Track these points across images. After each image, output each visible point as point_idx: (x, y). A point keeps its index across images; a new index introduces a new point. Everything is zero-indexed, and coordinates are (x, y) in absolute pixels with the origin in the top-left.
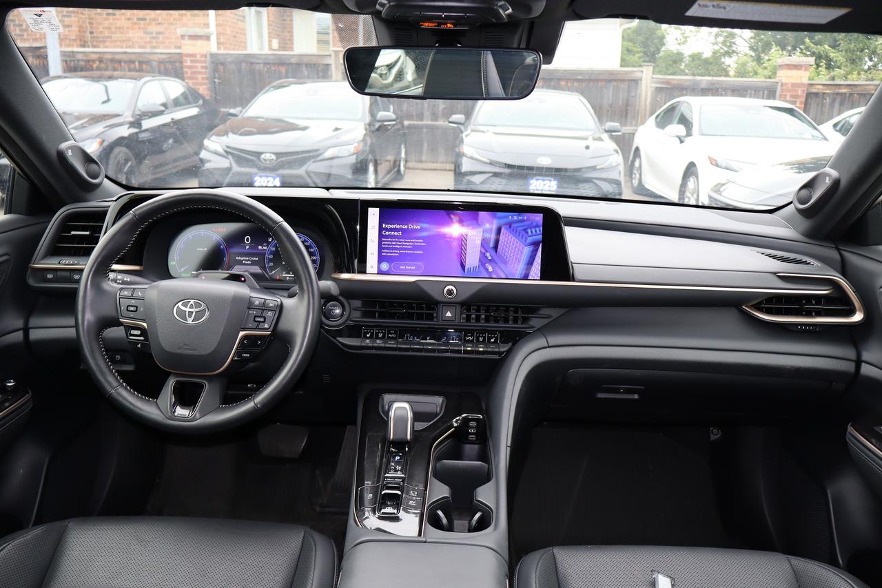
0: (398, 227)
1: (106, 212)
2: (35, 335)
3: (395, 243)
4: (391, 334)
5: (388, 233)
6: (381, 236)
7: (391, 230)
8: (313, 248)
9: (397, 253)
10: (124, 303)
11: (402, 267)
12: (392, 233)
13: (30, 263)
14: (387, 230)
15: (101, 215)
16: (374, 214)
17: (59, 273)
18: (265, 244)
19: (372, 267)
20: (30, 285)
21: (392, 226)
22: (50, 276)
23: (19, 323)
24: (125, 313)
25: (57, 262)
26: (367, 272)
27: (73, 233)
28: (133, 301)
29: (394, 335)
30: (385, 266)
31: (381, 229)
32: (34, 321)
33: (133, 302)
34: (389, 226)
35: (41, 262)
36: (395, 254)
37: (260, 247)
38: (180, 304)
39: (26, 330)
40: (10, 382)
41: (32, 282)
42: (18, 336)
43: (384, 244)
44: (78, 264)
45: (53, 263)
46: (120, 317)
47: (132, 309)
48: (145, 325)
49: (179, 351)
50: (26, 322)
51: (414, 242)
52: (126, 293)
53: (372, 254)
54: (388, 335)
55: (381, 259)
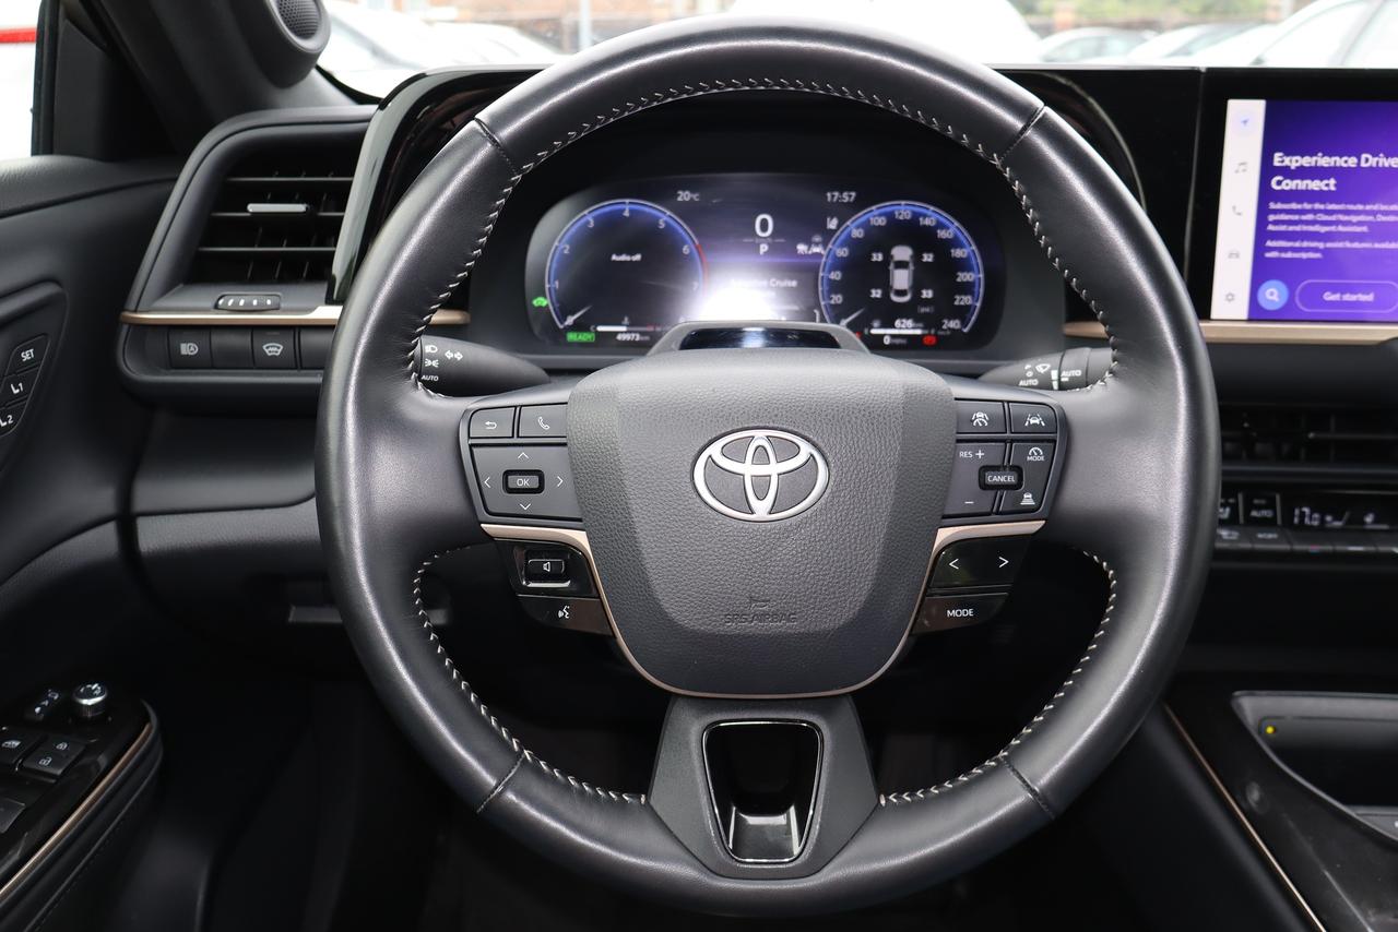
0: (1324, 161)
1: (358, 139)
2: (155, 535)
3: (1310, 217)
4: (1259, 508)
5: (1290, 185)
6: (1266, 195)
7: (1302, 173)
8: (961, 246)
9: (1315, 250)
10: (492, 463)
11: (1329, 297)
12: (1301, 184)
13: (122, 307)
14: (1287, 173)
15: (341, 149)
16: (1245, 120)
17: (219, 340)
18: (817, 239)
19: (1230, 297)
20: (128, 379)
21: (1307, 161)
22: (188, 349)
23: (104, 499)
24: (499, 500)
25: (210, 304)
26: (1213, 316)
27: (253, 208)
28: (523, 453)
29: (1267, 513)
30: (1273, 294)
31: (1268, 170)
32: (147, 493)
33: (523, 458)
34: (1294, 162)
35: (159, 304)
36: (1309, 252)
37: (802, 248)
38: (715, 450)
39: (126, 522)
40: (90, 695)
41: (133, 369)
42: (103, 540)
43: (1276, 223)
44: (276, 309)
45: (197, 307)
46: (482, 514)
47: (523, 482)
48: (580, 538)
49: (732, 627)
50: (125, 497)
51: (1374, 213)
52: (489, 427)
53: (1234, 255)
54: (1247, 512)
55: (1263, 270)
